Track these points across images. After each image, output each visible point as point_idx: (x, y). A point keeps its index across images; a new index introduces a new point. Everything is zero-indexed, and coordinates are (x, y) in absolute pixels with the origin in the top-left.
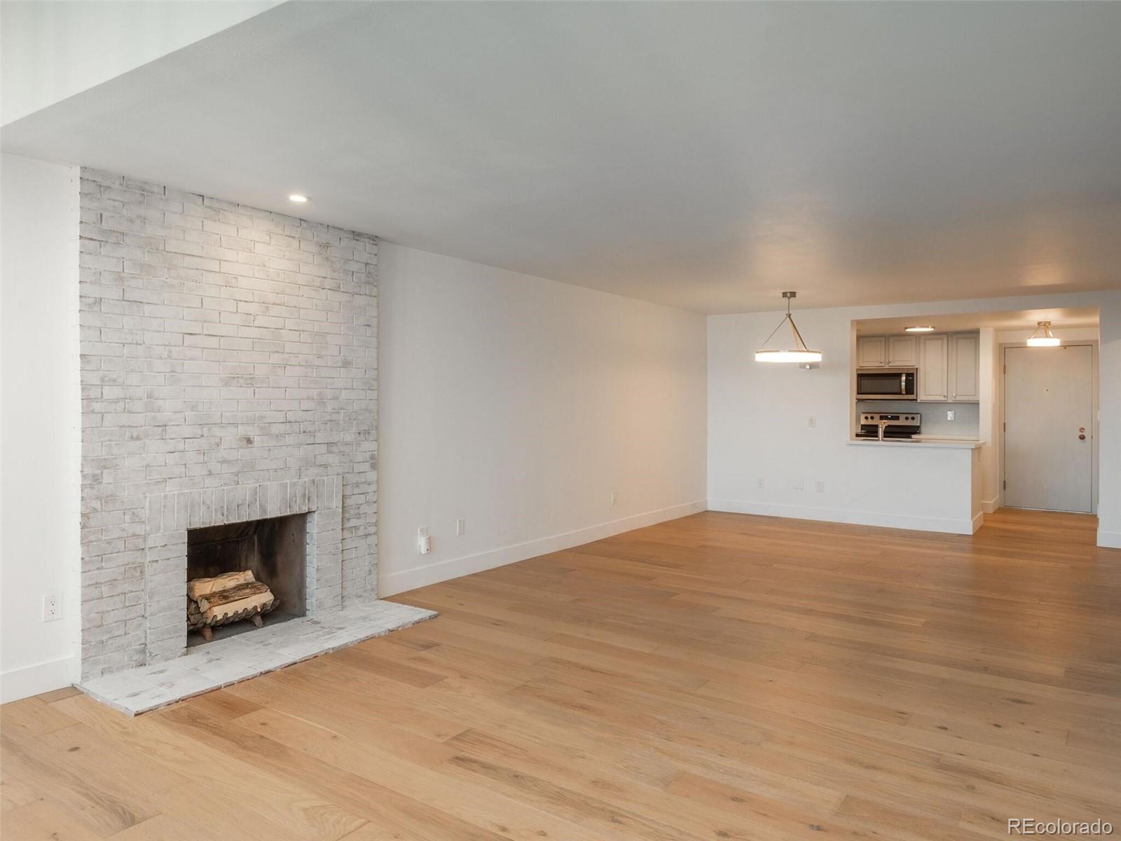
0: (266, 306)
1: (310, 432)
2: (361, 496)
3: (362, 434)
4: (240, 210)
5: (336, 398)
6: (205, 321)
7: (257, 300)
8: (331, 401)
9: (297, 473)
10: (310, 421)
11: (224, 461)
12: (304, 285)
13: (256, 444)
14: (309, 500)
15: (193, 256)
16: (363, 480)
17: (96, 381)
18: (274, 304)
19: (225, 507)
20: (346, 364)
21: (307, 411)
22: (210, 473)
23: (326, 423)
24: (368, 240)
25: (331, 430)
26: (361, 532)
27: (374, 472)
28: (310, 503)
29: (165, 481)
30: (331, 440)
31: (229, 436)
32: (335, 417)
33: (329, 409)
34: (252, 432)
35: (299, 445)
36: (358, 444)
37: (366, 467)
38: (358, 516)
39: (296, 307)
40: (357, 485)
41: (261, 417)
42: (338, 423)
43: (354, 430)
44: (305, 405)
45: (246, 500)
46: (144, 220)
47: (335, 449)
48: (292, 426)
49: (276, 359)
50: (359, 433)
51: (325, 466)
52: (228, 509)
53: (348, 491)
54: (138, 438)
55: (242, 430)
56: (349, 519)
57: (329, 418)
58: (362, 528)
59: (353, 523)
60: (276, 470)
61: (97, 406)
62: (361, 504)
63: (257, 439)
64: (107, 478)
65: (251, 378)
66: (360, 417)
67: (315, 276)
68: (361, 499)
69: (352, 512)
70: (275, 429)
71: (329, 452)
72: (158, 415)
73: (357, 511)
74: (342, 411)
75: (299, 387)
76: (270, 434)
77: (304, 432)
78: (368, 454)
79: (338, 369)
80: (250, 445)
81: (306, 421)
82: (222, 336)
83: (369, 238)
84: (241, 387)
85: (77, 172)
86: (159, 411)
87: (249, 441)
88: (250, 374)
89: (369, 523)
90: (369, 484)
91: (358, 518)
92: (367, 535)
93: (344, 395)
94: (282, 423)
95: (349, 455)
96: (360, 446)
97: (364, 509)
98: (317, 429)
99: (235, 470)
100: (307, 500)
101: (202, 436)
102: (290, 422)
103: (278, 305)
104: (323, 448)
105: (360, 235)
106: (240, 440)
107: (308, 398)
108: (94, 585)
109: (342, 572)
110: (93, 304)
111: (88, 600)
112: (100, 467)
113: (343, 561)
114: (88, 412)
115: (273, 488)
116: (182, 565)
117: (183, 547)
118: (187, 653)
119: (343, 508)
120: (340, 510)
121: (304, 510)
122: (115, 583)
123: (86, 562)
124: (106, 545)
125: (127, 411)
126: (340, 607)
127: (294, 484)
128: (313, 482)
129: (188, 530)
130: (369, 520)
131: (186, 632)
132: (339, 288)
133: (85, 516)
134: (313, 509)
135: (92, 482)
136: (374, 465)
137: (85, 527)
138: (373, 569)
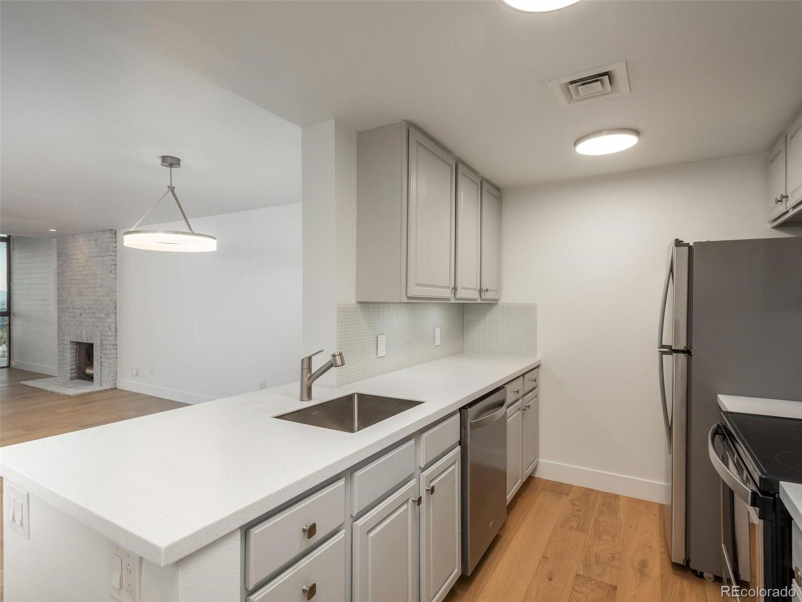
1: (94, 313)
6: (73, 275)
8: (98, 301)
9: (90, 328)
11: (77, 321)
12: (92, 257)
13: (83, 316)
15: (71, 255)
16: (108, 335)
17: (59, 295)
20: (102, 286)
21: (93, 305)
22: (75, 325)
23: (97, 310)
24: (107, 232)
25: (99, 313)
26: (107, 356)
29: (68, 325)
30: (99, 316)
31: (78, 311)
33: (98, 304)
34: (82, 311)
35: (91, 318)
37: (107, 329)
38: (106, 349)
39: (90, 266)
40: (106, 336)
41: (84, 307)
43: (105, 313)
44: (93, 303)
45: (79, 334)
46: (64, 247)
49: (86, 286)
51: (97, 326)
52: (76, 337)
53: (103, 338)
54: (64, 312)
56: (103, 350)
57: (98, 307)
59: (104, 352)
60: (86, 326)
61: (59, 302)
63: (82, 314)
64: (60, 322)
65: (81, 293)
67: (94, 253)
68: (107, 342)
69: (104, 347)
70: (87, 311)
71: (98, 321)
72: (67, 305)
73: (106, 347)
75: (91, 296)
76: (85, 313)
77: (92, 313)
81: (93, 308)
82: (76, 280)
84: (80, 296)
85: (56, 239)
87: (81, 315)
92: (110, 358)
93: (102, 299)
95: (103, 323)
97: (108, 347)
99: (78, 324)
100: (91, 339)
101: (73, 312)
102: (89, 309)
103: (86, 266)
104: (97, 319)
107: (93, 300)
108: (59, 351)
109: (101, 370)
110: (58, 273)
111: (58, 355)
112: (59, 318)
113: (101, 366)
114: (58, 304)
115: (84, 333)
116: (69, 351)
117: (69, 346)
118: (71, 380)
119: (102, 344)
120: (99, 345)
121: (91, 342)
122: (61, 352)
123: (58, 345)
124: (60, 341)
125: (63, 304)
126: (100, 384)
127: (89, 331)
128: (93, 332)
129: (70, 341)
130: (109, 352)
131: (69, 373)
132: (100, 255)
133: (58, 332)
134: (93, 343)
135: (58, 323)
136: (110, 329)
137: (58, 335)
138: (110, 373)
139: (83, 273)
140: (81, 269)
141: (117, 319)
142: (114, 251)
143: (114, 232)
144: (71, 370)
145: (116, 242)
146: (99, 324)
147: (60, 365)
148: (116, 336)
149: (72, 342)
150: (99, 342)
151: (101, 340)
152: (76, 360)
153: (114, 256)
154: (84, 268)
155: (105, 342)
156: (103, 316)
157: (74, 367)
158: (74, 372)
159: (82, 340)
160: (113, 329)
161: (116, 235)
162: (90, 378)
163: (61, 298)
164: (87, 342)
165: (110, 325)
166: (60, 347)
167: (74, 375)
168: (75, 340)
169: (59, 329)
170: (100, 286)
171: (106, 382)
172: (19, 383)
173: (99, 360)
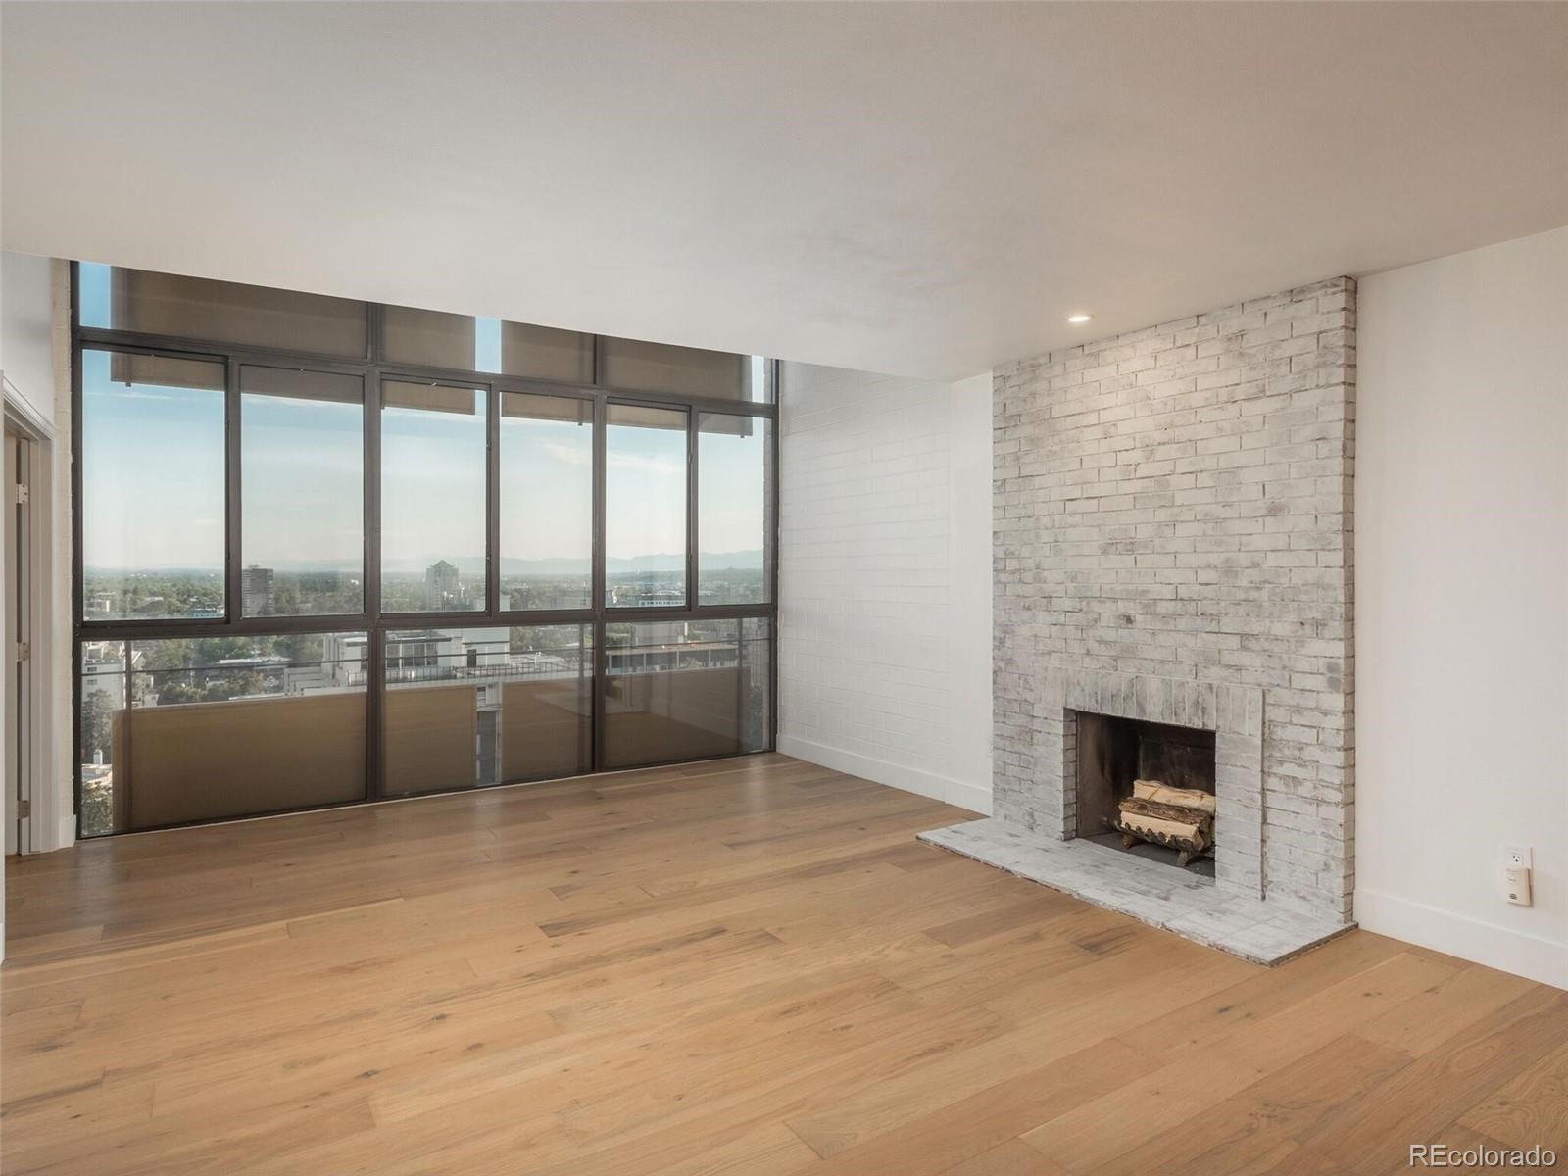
0: (1150, 450)
1: (1212, 614)
2: (1307, 730)
3: (1307, 627)
4: (1121, 342)
6: (1084, 483)
7: (1138, 445)
8: (1247, 571)
9: (1191, 671)
10: (1212, 599)
11: (1101, 641)
12: (1203, 407)
13: (1138, 626)
14: (1203, 712)
15: (1074, 415)
16: (1311, 704)
17: (1001, 555)
18: (1160, 444)
19: (1099, 693)
20: (1275, 510)
21: (1207, 584)
22: (1088, 653)
23: (1238, 604)
24: (1323, 291)
25: (1248, 615)
26: (1306, 790)
27: (1335, 695)
28: (1206, 717)
29: (1049, 653)
30: (1247, 630)
31: (1108, 612)
32: (1254, 594)
33: (1244, 583)
34: (1132, 608)
35: (1194, 633)
36: (1301, 642)
37: (1319, 682)
38: (1302, 763)
39: (1190, 441)
40: (1298, 710)
41: (1144, 592)
42: (1261, 606)
43: (1293, 617)
44: (1203, 577)
45: (1120, 690)
46: (1033, 395)
47: (1253, 644)
48: (1184, 604)
49: (1163, 515)
50: (1302, 624)
51: (1239, 668)
52: (1102, 697)
53: (1278, 715)
54: (1028, 608)
55: (1123, 607)
56: (1281, 762)
57: (1241, 595)
58: (1309, 785)
59: (1288, 770)
60: (1162, 662)
61: (1002, 577)
62: (1307, 744)
63: (1139, 618)
64: (1008, 643)
65: (1132, 543)
66: (1303, 597)
67: (1221, 388)
68: (1309, 736)
69: (1286, 752)
70: (1163, 608)
71: (1243, 648)
72: (1044, 586)
73: (1297, 753)
74: (1267, 586)
75: (1195, 551)
76: (1155, 614)
77: (1202, 614)
78: (1322, 663)
79: (1261, 520)
80: (1130, 626)
81: (1205, 598)
82: (1101, 497)
83: (1326, 286)
84: (1120, 554)
86: (1045, 582)
87: (1129, 620)
88: (1131, 538)
89: (1321, 780)
90: (1326, 715)
91: (1300, 766)
92: (1319, 802)
93: (1272, 560)
94: (1172, 600)
95: (1280, 657)
96: (1303, 646)
97: (1310, 753)
98: (1223, 611)
99: (1114, 653)
100: (1200, 711)
101: (1081, 610)
102: (1181, 599)
103: (1164, 444)
104: (1235, 642)
105: (1302, 291)
106: (1119, 617)
107: (1209, 566)
108: (1000, 736)
109: (1263, 841)
110: (1000, 486)
111: (996, 748)
112: (1004, 632)
113: (1265, 823)
114: (997, 582)
115: (1153, 685)
116: (1058, 743)
117: (1061, 725)
118: (1065, 840)
119: (1265, 739)
120: (1256, 740)
121: (1197, 724)
122: (1014, 741)
123: (995, 714)
124: (1009, 704)
125: (1021, 581)
126: (1260, 892)
127: (1182, 685)
128: (1211, 687)
129: (1065, 709)
130: (1323, 775)
131: (1062, 817)
132: (1264, 391)
133: (994, 673)
134: (1211, 727)
135: (999, 643)
136: (1333, 684)
137: (994, 683)
138: (1333, 864)
139: (1143, 471)
140: (1135, 456)
141: (1356, 640)
142: (1352, 366)
143: (1351, 286)
144: (1065, 805)
145: (1355, 330)
146: (1252, 661)
147: (1004, 785)
149: (1068, 711)
150: (1252, 728)
151: (1267, 723)
152: (1076, 773)
154: (1152, 452)
155: (1283, 733)
156: (1279, 629)
157: (1072, 796)
158: (1071, 814)
160: (1347, 686)
161: (1355, 299)
162: (1200, 857)
163: (1012, 564)
164: (1173, 722)
165: (1331, 668)
166: (1003, 723)
167: (1073, 824)
168: (1092, 707)
169: (1001, 664)
170: (1264, 512)
171: (1304, 898)
172: (918, 838)
173: (1253, 800)
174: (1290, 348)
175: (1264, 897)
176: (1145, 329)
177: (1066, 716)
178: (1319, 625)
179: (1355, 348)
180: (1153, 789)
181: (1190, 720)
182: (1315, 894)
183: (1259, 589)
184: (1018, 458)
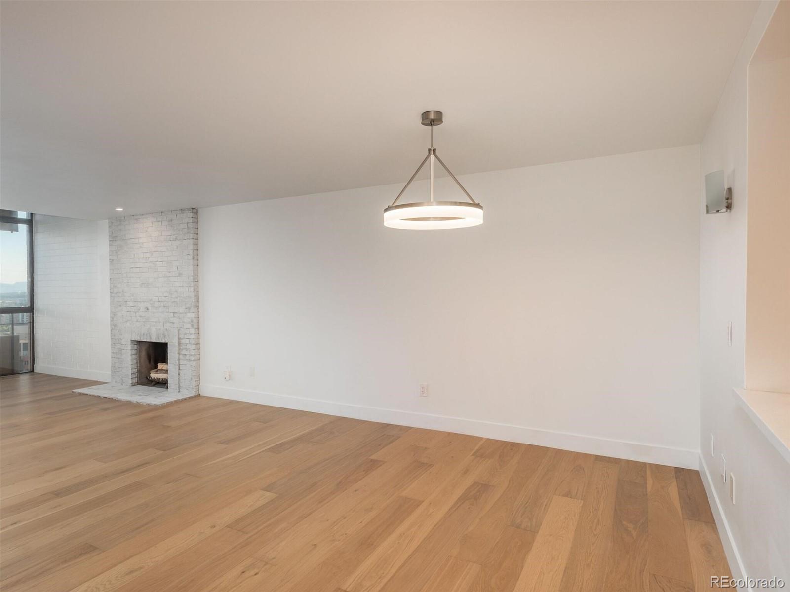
1: (167, 306)
3: (187, 309)
4: (143, 216)
5: (176, 291)
6: (135, 263)
8: (174, 293)
9: (162, 325)
10: (167, 302)
11: (141, 317)
12: (163, 241)
13: (150, 311)
14: (165, 337)
15: (132, 239)
16: (188, 332)
17: (112, 287)
20: (180, 275)
21: (166, 297)
22: (137, 321)
23: (173, 303)
25: (175, 306)
26: (187, 357)
27: (194, 329)
28: (165, 339)
29: (127, 321)
30: (175, 311)
31: (142, 306)
32: (176, 300)
33: (174, 296)
34: (148, 305)
35: (163, 312)
36: (186, 314)
37: (189, 325)
38: (186, 350)
40: (185, 334)
41: (151, 300)
42: (177, 303)
43: (184, 307)
44: (166, 294)
45: (145, 332)
46: (121, 230)
47: (176, 315)
48: (161, 304)
49: (155, 275)
51: (173, 323)
52: (140, 335)
53: (181, 336)
54: (120, 306)
55: (146, 305)
56: (182, 350)
57: (173, 300)
58: (188, 356)
59: (184, 352)
60: (155, 322)
61: (113, 295)
62: (187, 344)
63: (150, 308)
64: (115, 319)
65: (148, 284)
66: (186, 301)
67: (167, 236)
68: (187, 341)
69: (183, 347)
70: (157, 304)
71: (174, 316)
73: (185, 347)
74: (179, 297)
75: (163, 286)
76: (154, 307)
77: (165, 306)
78: (189, 320)
79: (177, 277)
80: (148, 311)
81: (165, 301)
82: (139, 268)
83: (190, 210)
84: (145, 287)
85: (107, 220)
86: (125, 297)
87: (148, 309)
88: (147, 282)
90: (192, 335)
92: (190, 360)
93: (179, 290)
94: (158, 302)
95: (182, 319)
97: (189, 346)
98: (169, 305)
99: (144, 320)
101: (135, 306)
102: (160, 302)
104: (172, 314)
105: (183, 210)
106: (145, 308)
107: (166, 291)
108: (113, 353)
109: (179, 374)
110: (111, 261)
111: (112, 357)
112: (113, 315)
113: (179, 369)
114: (111, 297)
115: (153, 330)
116: (130, 353)
117: (130, 346)
118: (132, 386)
119: (179, 344)
120: (177, 344)
121: (163, 342)
122: (117, 354)
123: (112, 345)
124: (115, 341)
125: (119, 297)
126: (178, 391)
127: (160, 329)
128: (166, 329)
129: (131, 340)
130: (191, 353)
131: (131, 378)
132: (177, 238)
133: (111, 330)
134: (167, 342)
135: (112, 319)
136: (192, 325)
137: (111, 333)
138: (193, 377)
139: (151, 259)
140: (148, 255)
141: (200, 313)
142: (196, 234)
143: (195, 211)
144: (132, 374)
145: (197, 223)
146: (176, 320)
147: (115, 370)
148: (199, 334)
149: (133, 341)
150: (176, 341)
151: (179, 339)
152: (137, 362)
153: (196, 239)
154: (152, 254)
155: (183, 341)
156: (182, 310)
157: (135, 371)
158: (135, 377)
159: (151, 338)
160: (195, 326)
161: (197, 214)
162: (163, 384)
163: (116, 290)
164: (158, 341)
165: (192, 321)
166: (114, 348)
167: (135, 380)
168: (138, 340)
169: (113, 327)
170: (177, 275)
171: (187, 389)
172: (73, 392)
173: (176, 362)
174: (182, 226)
175: (179, 392)
176: (149, 214)
177: (131, 343)
178: (189, 308)
179: (197, 229)
180: (163, 365)
181: (162, 340)
182: (189, 388)
183: (177, 298)
184: (116, 252)
